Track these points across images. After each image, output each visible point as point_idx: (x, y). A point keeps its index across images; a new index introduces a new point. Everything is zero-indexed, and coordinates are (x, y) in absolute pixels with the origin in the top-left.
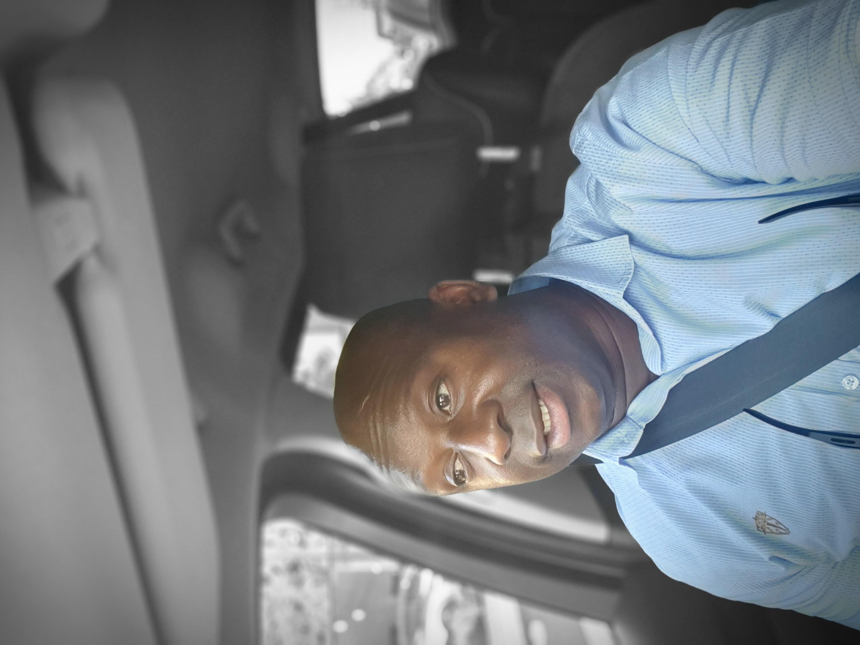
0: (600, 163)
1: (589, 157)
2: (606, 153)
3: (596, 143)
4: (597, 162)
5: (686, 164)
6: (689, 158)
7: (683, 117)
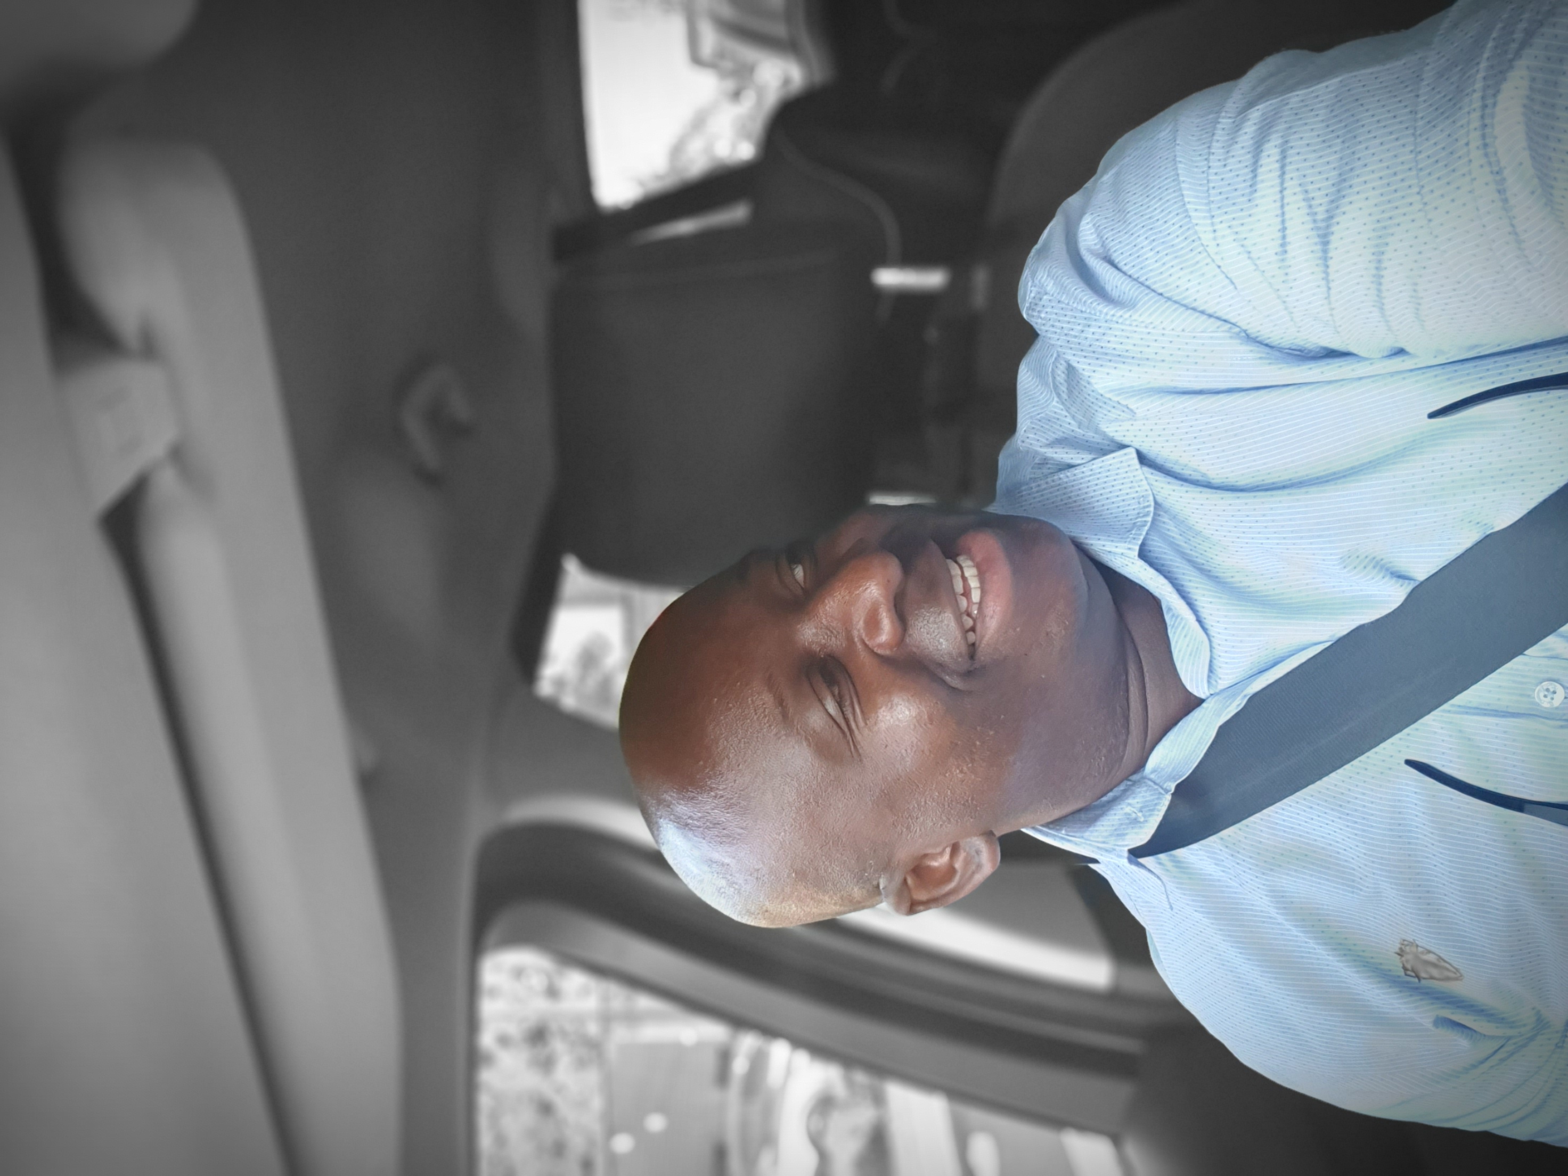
0: (1071, 333)
1: (1051, 323)
2: (1081, 315)
3: (1062, 297)
4: (1066, 332)
5: (1218, 327)
6: (1225, 317)
7: (1207, 246)
